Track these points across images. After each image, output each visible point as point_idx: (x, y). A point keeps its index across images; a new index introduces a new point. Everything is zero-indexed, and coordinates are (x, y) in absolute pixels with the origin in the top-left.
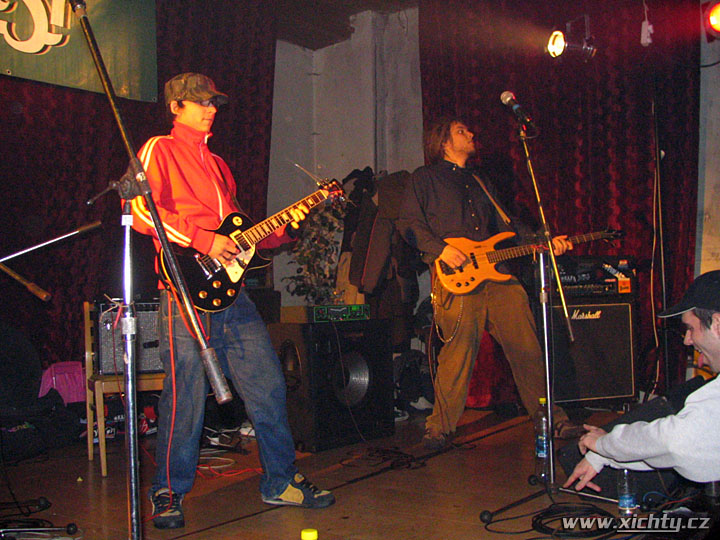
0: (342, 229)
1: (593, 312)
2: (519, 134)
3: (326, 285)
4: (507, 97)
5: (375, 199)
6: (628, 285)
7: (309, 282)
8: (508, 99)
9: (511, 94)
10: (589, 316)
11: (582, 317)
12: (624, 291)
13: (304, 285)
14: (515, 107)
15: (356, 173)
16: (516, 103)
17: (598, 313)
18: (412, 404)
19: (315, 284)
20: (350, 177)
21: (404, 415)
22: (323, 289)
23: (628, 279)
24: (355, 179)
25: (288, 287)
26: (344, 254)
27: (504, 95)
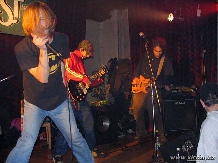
0: (108, 77)
1: (183, 102)
2: (145, 46)
3: (103, 94)
4: (141, 34)
5: (117, 67)
6: (195, 93)
7: (98, 93)
8: (142, 35)
9: (143, 33)
10: (182, 103)
11: (179, 104)
12: (193, 95)
13: (96, 94)
14: (144, 37)
15: (112, 59)
16: (144, 36)
17: (185, 102)
18: (127, 131)
19: (100, 94)
20: (110, 61)
21: (124, 135)
22: (102, 95)
23: (195, 91)
24: (111, 61)
25: (91, 95)
26: (108, 84)
27: (140, 33)
